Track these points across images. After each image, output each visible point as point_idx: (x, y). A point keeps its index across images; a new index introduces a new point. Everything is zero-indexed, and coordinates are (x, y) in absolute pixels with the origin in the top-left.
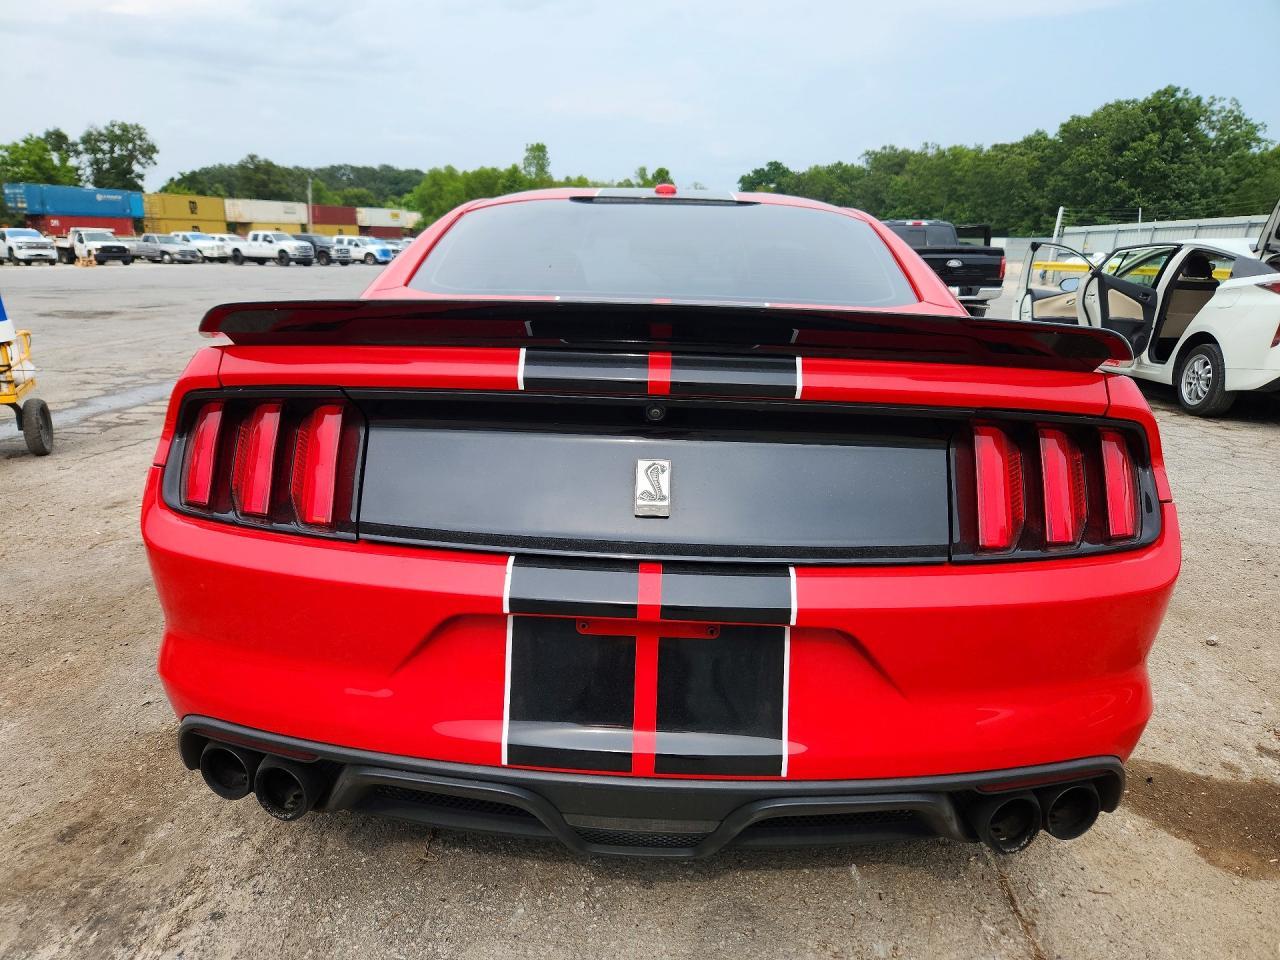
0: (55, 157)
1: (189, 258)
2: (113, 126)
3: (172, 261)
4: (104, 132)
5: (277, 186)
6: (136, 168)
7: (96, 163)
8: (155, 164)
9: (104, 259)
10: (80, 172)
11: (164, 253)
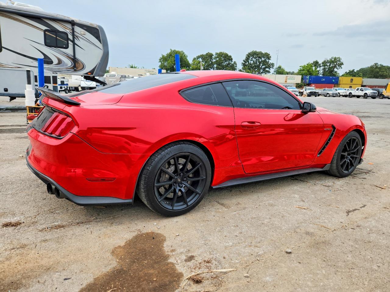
0: (314, 68)
1: (335, 95)
2: (332, 58)
3: (329, 96)
4: (329, 60)
5: (382, 73)
6: (335, 70)
7: (324, 69)
8: (342, 68)
9: (310, 95)
10: (319, 72)
11: (328, 94)
